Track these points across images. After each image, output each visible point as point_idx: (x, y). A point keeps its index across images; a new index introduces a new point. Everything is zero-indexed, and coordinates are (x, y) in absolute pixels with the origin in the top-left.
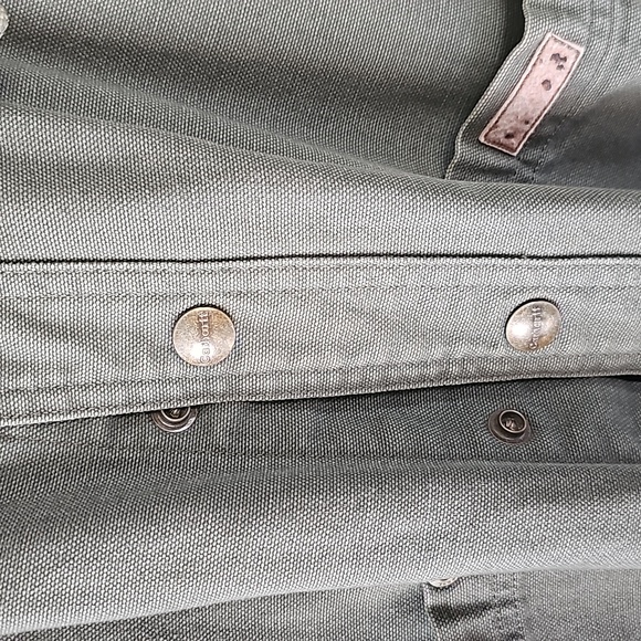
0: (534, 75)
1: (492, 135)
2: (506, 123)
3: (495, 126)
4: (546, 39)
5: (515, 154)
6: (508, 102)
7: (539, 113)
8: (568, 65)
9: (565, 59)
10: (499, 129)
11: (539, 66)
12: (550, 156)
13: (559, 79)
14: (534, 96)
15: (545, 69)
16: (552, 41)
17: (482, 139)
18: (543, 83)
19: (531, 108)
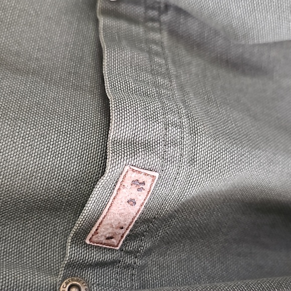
0: (120, 196)
1: (95, 239)
2: (104, 231)
3: (96, 232)
4: (126, 170)
5: (118, 248)
6: (102, 216)
7: (130, 220)
8: (147, 187)
9: (144, 183)
10: (99, 235)
11: (123, 190)
12: (147, 245)
13: (141, 198)
14: (123, 211)
15: (127, 192)
16: (130, 172)
17: (88, 242)
18: (128, 202)
19: (122, 219)
